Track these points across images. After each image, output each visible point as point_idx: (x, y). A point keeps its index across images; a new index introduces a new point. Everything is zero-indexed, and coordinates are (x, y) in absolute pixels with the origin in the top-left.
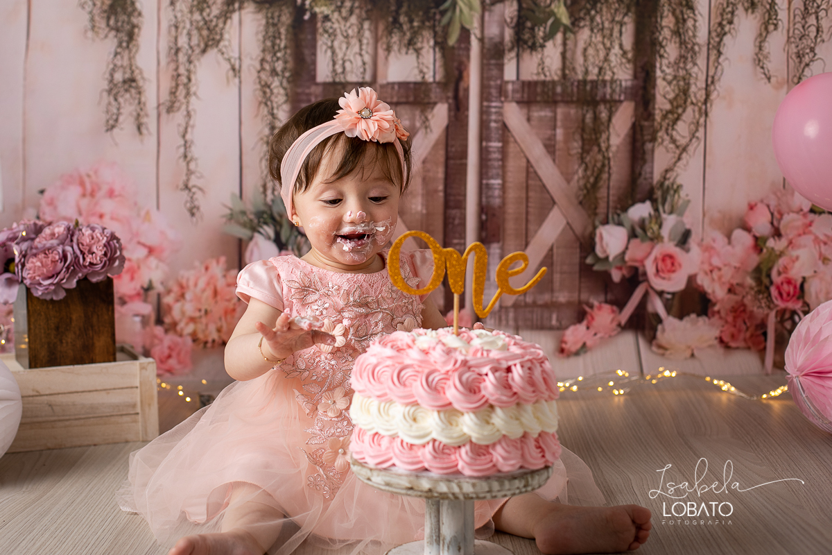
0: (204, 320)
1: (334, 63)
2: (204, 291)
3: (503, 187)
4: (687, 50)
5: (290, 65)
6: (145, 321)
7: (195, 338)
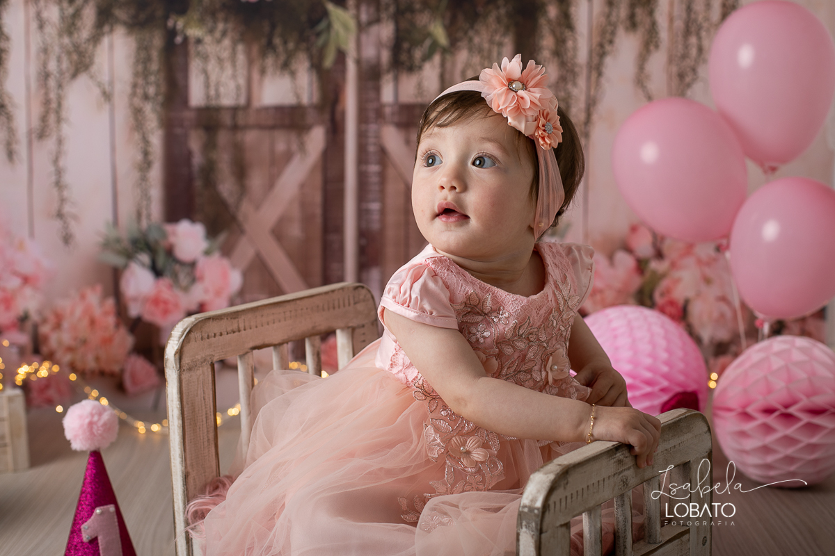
0: (82, 350)
1: (207, 85)
2: (80, 320)
3: (383, 212)
4: (567, 71)
5: (163, 89)
6: (22, 351)
7: (73, 367)
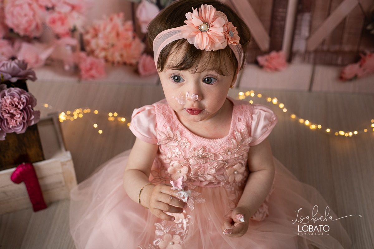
0: (111, 50)
2: (110, 33)
6: (73, 49)
7: (106, 59)
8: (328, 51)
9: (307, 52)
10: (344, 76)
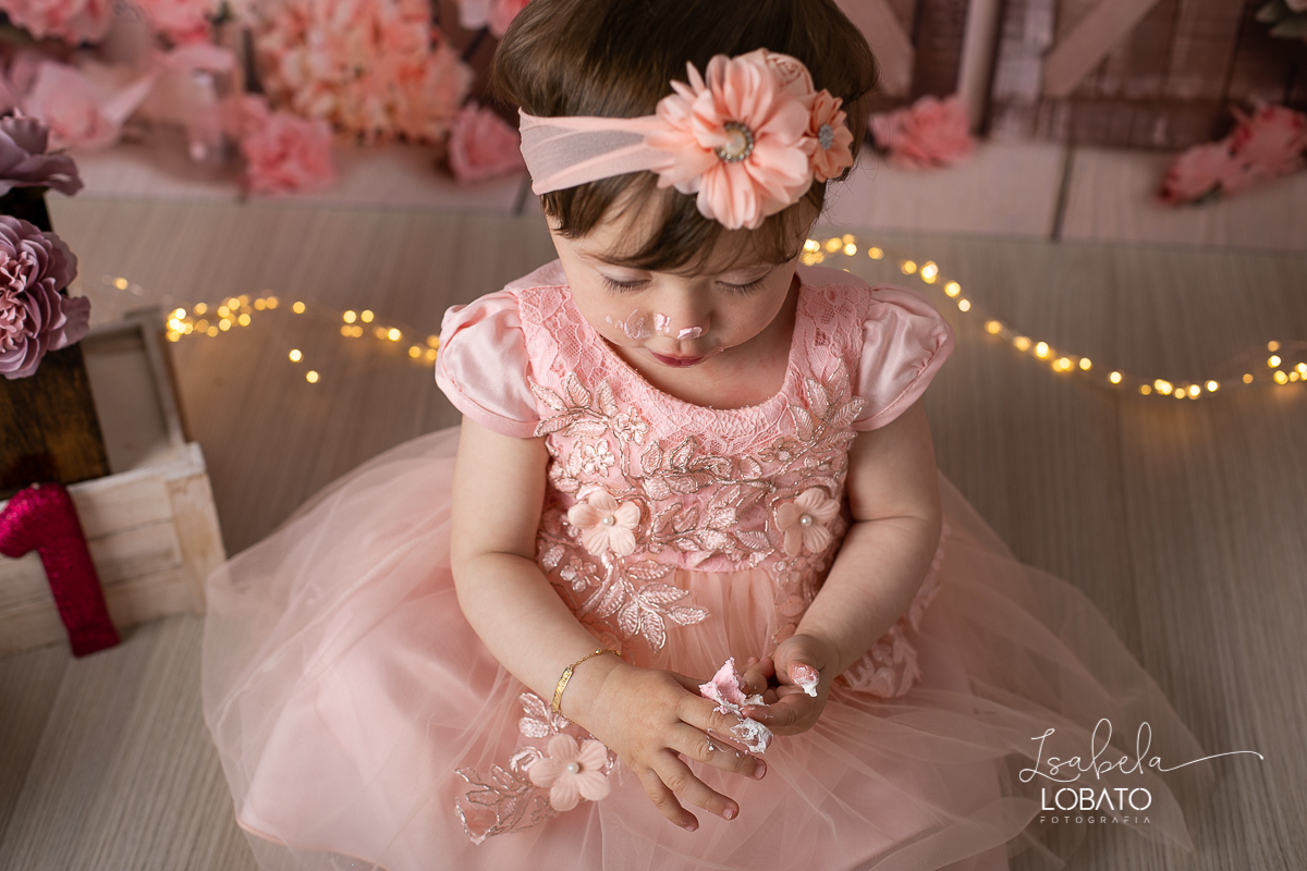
0: (355, 89)
2: (349, 27)
6: (221, 84)
7: (336, 123)
8: (1120, 97)
9: (1045, 100)
10: (1174, 186)
